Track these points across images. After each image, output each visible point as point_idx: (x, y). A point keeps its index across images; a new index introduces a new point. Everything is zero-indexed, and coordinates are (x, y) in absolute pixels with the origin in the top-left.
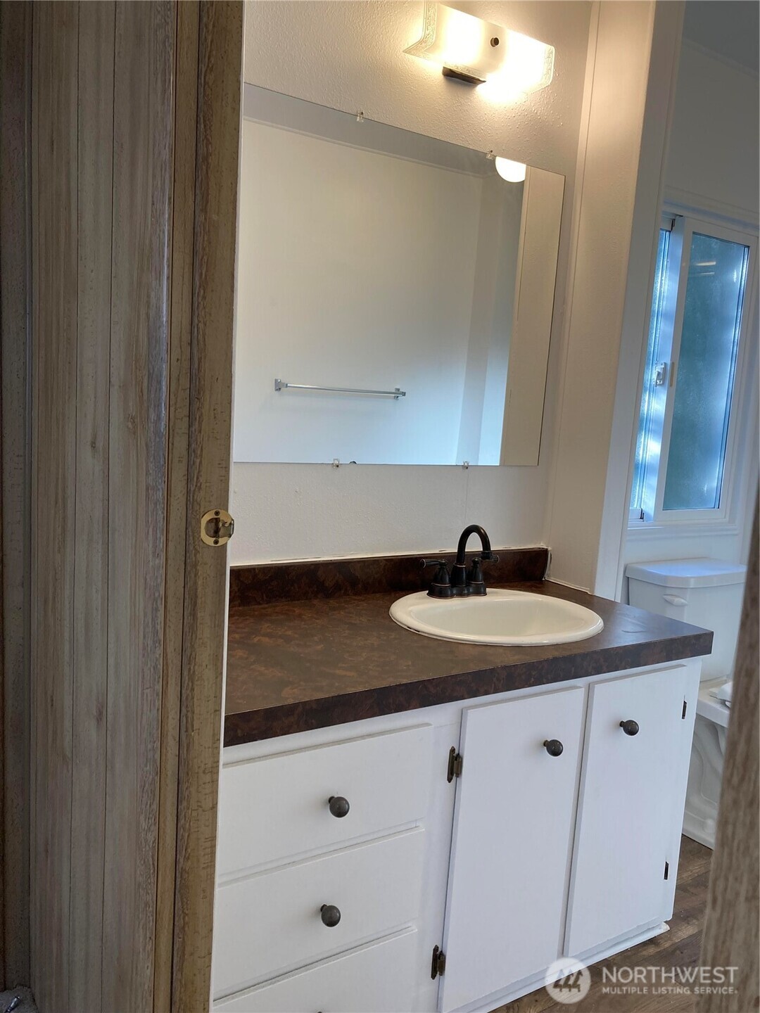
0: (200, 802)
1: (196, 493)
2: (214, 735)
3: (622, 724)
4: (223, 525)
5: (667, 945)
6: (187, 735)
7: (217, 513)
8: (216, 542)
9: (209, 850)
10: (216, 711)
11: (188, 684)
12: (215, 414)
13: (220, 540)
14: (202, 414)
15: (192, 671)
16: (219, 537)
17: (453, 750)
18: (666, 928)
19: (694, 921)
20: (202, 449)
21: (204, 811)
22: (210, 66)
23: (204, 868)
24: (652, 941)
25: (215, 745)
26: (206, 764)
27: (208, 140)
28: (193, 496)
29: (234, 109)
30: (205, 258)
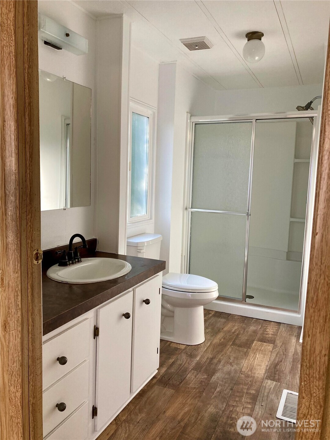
0: (36, 373)
1: (31, 243)
2: (40, 343)
3: (144, 301)
4: (40, 255)
5: (159, 377)
6: (32, 346)
7: (37, 250)
8: (38, 263)
9: (40, 392)
10: (40, 333)
11: (32, 324)
12: (35, 209)
13: (39, 261)
14: (32, 210)
15: (33, 319)
16: (38, 260)
17: (95, 326)
18: (157, 371)
19: (164, 366)
20: (33, 225)
21: (38, 376)
22: (30, 66)
23: (39, 400)
24: (154, 377)
25: (41, 347)
26: (38, 356)
27: (30, 96)
28: (30, 245)
29: (37, 83)
30: (31, 145)
